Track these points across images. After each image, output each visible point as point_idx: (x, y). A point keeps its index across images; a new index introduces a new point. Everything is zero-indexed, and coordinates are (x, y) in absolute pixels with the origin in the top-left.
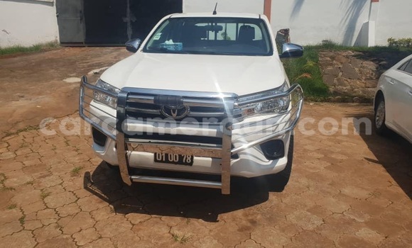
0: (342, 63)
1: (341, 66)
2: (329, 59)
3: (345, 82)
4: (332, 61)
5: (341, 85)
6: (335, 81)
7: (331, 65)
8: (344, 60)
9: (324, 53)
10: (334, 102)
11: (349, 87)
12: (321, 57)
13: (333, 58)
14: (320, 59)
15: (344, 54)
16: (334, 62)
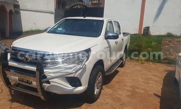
0: (174, 44)
1: (173, 46)
2: (168, 42)
3: (173, 54)
4: (169, 43)
5: (170, 55)
6: (168, 53)
7: (168, 45)
8: (176, 43)
9: (166, 39)
10: (164, 63)
11: (174, 57)
12: (164, 41)
13: (170, 42)
14: (163, 42)
15: (177, 40)
16: (170, 43)
